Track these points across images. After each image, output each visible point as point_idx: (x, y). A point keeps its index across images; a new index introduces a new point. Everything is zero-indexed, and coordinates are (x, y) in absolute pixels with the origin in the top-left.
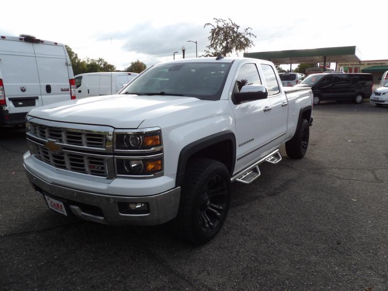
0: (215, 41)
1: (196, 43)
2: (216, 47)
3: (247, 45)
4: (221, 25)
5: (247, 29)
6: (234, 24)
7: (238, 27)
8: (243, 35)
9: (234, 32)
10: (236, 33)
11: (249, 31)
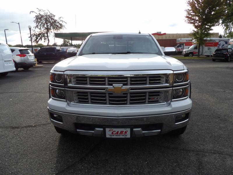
0: (39, 24)
1: (19, 24)
2: (40, 28)
3: (61, 28)
4: (42, 13)
5: (60, 18)
6: (51, 14)
7: (54, 16)
8: (58, 21)
9: (52, 19)
10: (54, 19)
11: (61, 19)
